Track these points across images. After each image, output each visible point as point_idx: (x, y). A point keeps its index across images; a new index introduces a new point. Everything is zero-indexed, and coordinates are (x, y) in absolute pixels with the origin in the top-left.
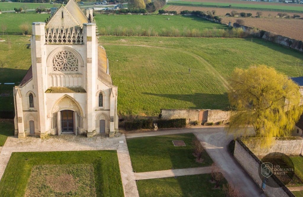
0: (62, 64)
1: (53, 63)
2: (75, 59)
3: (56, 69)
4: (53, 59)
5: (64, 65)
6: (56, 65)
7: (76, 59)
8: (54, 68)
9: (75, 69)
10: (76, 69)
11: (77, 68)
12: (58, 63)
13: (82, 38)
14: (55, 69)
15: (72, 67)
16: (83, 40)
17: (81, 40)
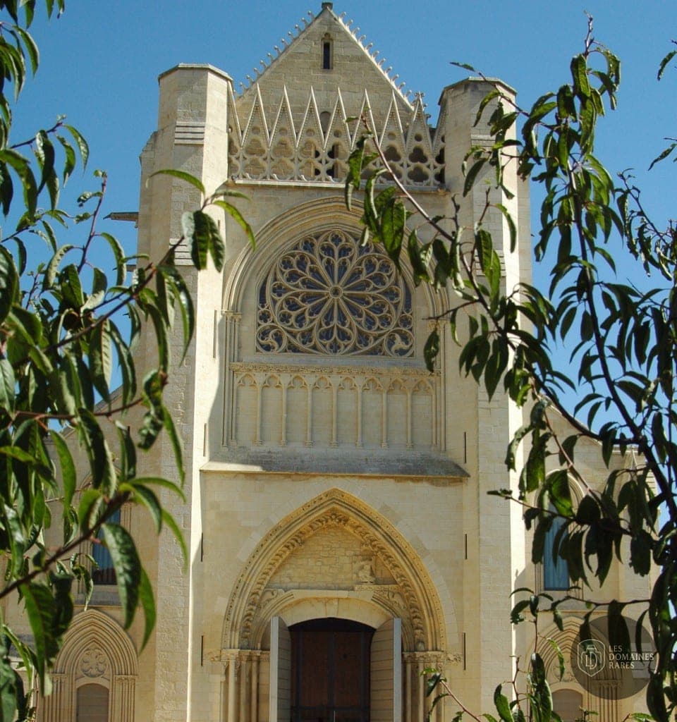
0: (316, 310)
1: (262, 300)
2: (396, 283)
3: (279, 339)
4: (265, 283)
5: (329, 317)
6: (275, 316)
7: (401, 282)
8: (264, 334)
9: (390, 347)
10: (399, 343)
11: (405, 339)
12: (293, 306)
13: (440, 159)
14: (270, 340)
15: (373, 332)
16: (443, 171)
17: (431, 173)
